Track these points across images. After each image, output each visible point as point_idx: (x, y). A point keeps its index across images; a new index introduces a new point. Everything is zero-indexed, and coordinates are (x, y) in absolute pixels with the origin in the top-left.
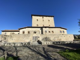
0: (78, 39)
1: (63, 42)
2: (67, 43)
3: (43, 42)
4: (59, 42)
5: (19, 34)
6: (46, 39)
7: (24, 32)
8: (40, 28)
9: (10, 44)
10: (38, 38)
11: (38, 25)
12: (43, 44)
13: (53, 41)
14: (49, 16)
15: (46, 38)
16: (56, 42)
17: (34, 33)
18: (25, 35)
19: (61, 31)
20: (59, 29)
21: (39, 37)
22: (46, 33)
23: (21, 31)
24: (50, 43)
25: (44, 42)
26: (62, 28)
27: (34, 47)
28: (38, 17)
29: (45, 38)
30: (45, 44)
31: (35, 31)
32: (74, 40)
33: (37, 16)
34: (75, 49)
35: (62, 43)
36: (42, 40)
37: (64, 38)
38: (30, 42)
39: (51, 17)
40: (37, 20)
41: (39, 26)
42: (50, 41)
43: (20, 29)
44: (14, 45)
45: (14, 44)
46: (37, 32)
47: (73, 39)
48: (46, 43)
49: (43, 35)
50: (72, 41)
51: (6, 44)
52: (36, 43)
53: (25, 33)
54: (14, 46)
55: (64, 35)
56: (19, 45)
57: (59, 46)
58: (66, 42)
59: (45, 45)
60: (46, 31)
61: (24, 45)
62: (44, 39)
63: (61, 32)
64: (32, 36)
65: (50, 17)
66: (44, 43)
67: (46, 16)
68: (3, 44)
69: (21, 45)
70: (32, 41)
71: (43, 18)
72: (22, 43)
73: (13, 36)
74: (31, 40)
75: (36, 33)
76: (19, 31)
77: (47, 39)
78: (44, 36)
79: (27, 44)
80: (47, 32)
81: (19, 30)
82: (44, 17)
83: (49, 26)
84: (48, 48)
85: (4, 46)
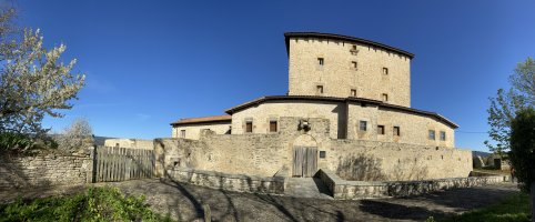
0: (485, 168)
1: (431, 182)
2: (444, 188)
3: (339, 182)
4: (415, 184)
5: (229, 132)
6: (360, 167)
7: (249, 126)
8: (335, 106)
9: (205, 175)
10: (320, 161)
11: (320, 87)
12: (338, 195)
13: (393, 178)
14: (389, 50)
15: (362, 159)
16: (403, 184)
17: (299, 129)
18: (258, 140)
19: (434, 132)
20: (429, 120)
21: (323, 154)
22: (361, 135)
23: (239, 119)
24: (373, 191)
25: (345, 182)
26: (439, 119)
27: (298, 205)
28: (325, 43)
29: (356, 162)
30: (351, 193)
31: (305, 117)
32: (471, 175)
33: (321, 37)
34: (461, 213)
35: (425, 190)
36: (339, 169)
37: (441, 164)
38: (282, 179)
39: (401, 54)
40: (321, 60)
41: (326, 95)
42: (379, 177)
43: (231, 113)
44: (221, 181)
45: (221, 177)
46: (314, 126)
47: (470, 168)
48: (357, 189)
49: (346, 146)
50: (461, 179)
51: (195, 175)
52: (307, 186)
53: (255, 131)
54: (221, 190)
55: (440, 152)
56: (237, 185)
57: (409, 204)
58: (442, 185)
59: (351, 201)
60: (364, 125)
61: (259, 189)
62: (348, 166)
63: (432, 135)
64: (290, 145)
65: (395, 52)
66: (347, 189)
67: (376, 46)
68: (185, 174)
69: (246, 187)
70: (290, 173)
71: (354, 51)
72: (249, 180)
73: (209, 142)
74: (285, 168)
75: (307, 129)
76: (229, 121)
77: (363, 167)
78: (349, 151)
79: (271, 187)
80: (369, 126)
81: (228, 117)
82: (362, 49)
83: (383, 99)
84: (361, 215)
85: (190, 180)
